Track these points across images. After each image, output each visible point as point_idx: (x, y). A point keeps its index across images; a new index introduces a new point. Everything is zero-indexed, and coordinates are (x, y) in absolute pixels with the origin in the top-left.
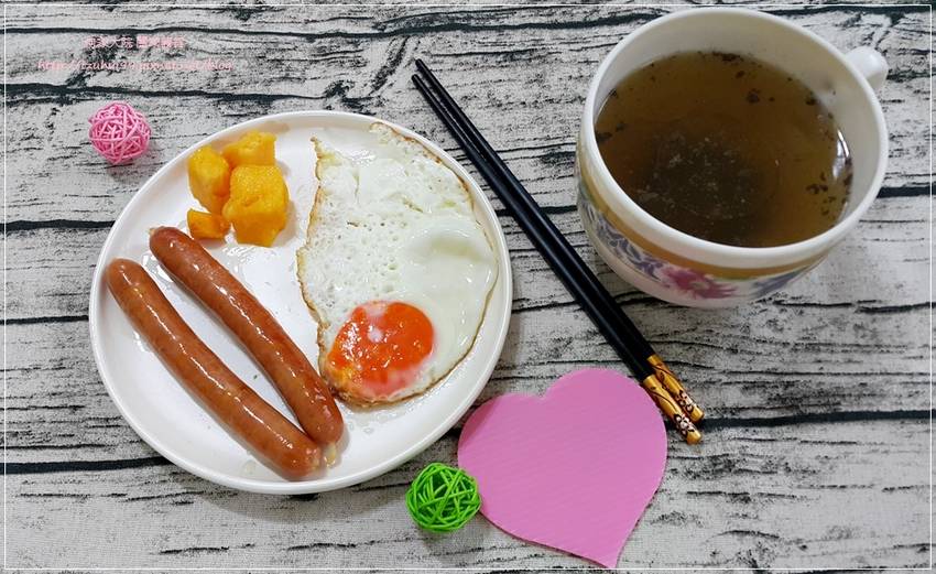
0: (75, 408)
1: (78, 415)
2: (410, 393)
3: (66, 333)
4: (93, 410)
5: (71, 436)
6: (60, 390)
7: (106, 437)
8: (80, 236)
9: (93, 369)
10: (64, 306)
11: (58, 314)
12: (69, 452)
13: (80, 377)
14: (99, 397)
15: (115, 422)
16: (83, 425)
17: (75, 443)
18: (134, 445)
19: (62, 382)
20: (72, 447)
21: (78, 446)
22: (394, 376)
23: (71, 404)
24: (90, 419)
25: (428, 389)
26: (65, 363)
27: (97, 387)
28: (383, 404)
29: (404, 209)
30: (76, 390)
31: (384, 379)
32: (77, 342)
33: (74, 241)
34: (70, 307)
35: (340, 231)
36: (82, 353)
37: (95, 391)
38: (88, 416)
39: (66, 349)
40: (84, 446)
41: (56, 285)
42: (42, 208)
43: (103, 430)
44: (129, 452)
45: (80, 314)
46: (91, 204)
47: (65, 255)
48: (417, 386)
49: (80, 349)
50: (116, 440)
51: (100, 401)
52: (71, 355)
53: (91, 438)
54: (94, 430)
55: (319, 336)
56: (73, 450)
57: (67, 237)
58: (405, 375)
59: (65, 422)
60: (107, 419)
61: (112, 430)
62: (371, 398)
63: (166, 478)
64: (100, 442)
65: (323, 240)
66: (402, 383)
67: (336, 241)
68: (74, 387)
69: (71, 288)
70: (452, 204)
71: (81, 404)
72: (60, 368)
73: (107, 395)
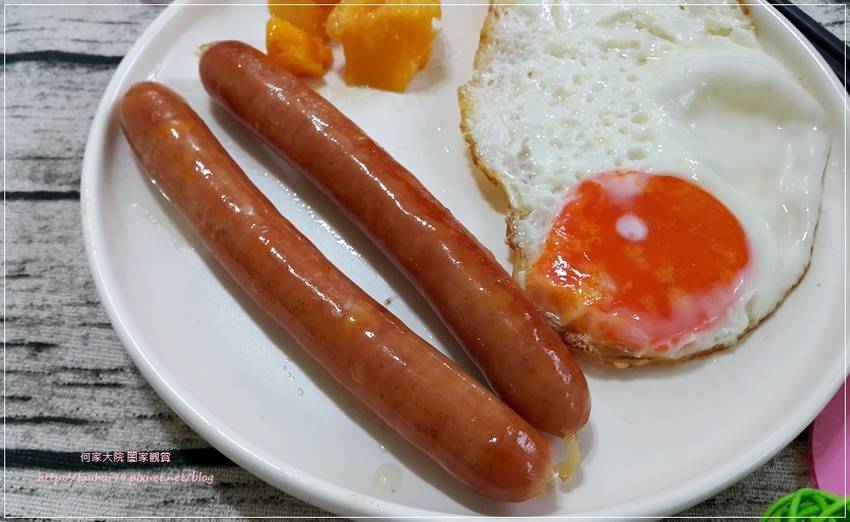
0: (39, 347)
1: (43, 362)
2: (709, 344)
3: (38, 218)
4: (74, 352)
5: (25, 399)
6: (15, 312)
7: (92, 405)
8: (80, 75)
9: (80, 280)
10: (39, 175)
11: (27, 186)
12: (19, 430)
13: (54, 292)
14: (84, 331)
15: (112, 378)
16: (49, 380)
17: (30, 413)
18: (146, 424)
19: (20, 299)
20: (23, 421)
21: (38, 420)
22: (683, 303)
23: (33, 339)
24: (65, 369)
25: (740, 338)
26: (29, 269)
27: (84, 311)
28: (658, 365)
29: (642, 35)
30: (44, 314)
31: (665, 311)
32: (55, 233)
33: (70, 82)
34: (49, 177)
35: (531, 64)
36: (64, 254)
37: (80, 318)
38: (61, 363)
39: (35, 245)
40: (48, 420)
41: (32, 144)
42: (27, 35)
43: (88, 392)
44: (135, 437)
45: (65, 189)
46: (103, 33)
47: (50, 101)
48: (726, 331)
49: (59, 246)
50: (112, 413)
51: (86, 337)
52: (43, 255)
53: (63, 405)
54: (71, 391)
55: (509, 231)
56: (27, 427)
57: (58, 75)
58: (706, 303)
59: (15, 372)
60: (97, 372)
61: (104, 393)
62: (637, 347)
63: (208, 494)
64: (82, 414)
65: (501, 78)
66: (701, 320)
67: (526, 80)
68: (41, 308)
69: (54, 149)
70: (725, 32)
71: (50, 340)
72: (20, 276)
73: (108, 326)
